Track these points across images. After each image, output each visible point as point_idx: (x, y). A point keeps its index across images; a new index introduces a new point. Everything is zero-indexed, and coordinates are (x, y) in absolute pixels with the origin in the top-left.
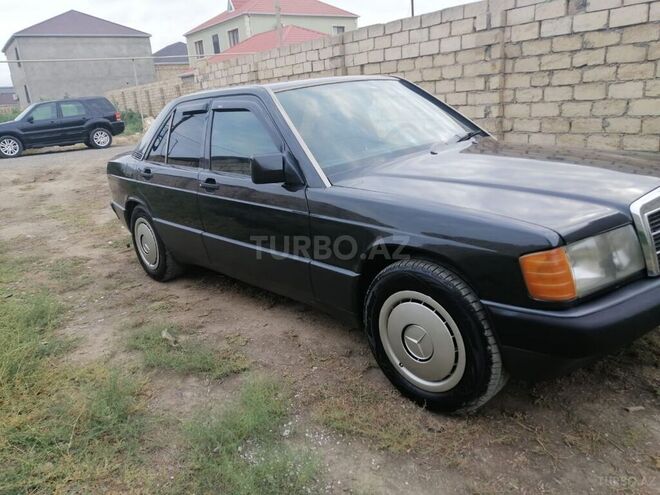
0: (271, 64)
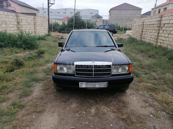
0: (147, 21)
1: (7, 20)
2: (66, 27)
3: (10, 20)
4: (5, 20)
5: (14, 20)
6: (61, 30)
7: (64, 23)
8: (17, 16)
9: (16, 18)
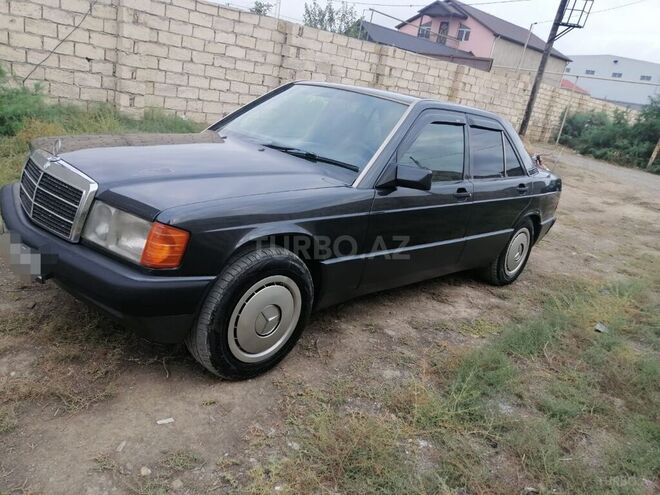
1: (339, 61)
2: (624, 135)
3: (351, 63)
4: (333, 59)
5: (365, 67)
6: (598, 145)
7: (619, 117)
8: (381, 55)
9: (374, 59)
